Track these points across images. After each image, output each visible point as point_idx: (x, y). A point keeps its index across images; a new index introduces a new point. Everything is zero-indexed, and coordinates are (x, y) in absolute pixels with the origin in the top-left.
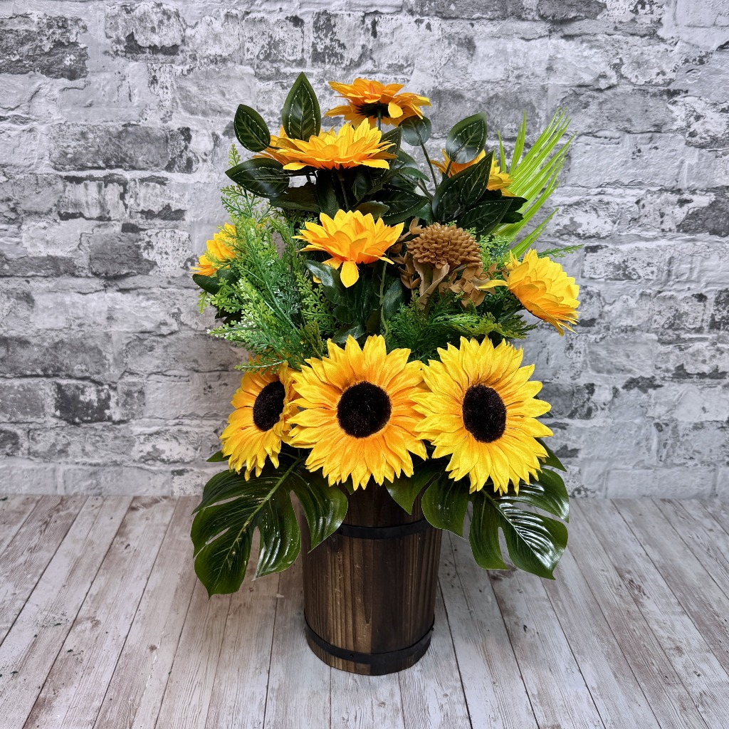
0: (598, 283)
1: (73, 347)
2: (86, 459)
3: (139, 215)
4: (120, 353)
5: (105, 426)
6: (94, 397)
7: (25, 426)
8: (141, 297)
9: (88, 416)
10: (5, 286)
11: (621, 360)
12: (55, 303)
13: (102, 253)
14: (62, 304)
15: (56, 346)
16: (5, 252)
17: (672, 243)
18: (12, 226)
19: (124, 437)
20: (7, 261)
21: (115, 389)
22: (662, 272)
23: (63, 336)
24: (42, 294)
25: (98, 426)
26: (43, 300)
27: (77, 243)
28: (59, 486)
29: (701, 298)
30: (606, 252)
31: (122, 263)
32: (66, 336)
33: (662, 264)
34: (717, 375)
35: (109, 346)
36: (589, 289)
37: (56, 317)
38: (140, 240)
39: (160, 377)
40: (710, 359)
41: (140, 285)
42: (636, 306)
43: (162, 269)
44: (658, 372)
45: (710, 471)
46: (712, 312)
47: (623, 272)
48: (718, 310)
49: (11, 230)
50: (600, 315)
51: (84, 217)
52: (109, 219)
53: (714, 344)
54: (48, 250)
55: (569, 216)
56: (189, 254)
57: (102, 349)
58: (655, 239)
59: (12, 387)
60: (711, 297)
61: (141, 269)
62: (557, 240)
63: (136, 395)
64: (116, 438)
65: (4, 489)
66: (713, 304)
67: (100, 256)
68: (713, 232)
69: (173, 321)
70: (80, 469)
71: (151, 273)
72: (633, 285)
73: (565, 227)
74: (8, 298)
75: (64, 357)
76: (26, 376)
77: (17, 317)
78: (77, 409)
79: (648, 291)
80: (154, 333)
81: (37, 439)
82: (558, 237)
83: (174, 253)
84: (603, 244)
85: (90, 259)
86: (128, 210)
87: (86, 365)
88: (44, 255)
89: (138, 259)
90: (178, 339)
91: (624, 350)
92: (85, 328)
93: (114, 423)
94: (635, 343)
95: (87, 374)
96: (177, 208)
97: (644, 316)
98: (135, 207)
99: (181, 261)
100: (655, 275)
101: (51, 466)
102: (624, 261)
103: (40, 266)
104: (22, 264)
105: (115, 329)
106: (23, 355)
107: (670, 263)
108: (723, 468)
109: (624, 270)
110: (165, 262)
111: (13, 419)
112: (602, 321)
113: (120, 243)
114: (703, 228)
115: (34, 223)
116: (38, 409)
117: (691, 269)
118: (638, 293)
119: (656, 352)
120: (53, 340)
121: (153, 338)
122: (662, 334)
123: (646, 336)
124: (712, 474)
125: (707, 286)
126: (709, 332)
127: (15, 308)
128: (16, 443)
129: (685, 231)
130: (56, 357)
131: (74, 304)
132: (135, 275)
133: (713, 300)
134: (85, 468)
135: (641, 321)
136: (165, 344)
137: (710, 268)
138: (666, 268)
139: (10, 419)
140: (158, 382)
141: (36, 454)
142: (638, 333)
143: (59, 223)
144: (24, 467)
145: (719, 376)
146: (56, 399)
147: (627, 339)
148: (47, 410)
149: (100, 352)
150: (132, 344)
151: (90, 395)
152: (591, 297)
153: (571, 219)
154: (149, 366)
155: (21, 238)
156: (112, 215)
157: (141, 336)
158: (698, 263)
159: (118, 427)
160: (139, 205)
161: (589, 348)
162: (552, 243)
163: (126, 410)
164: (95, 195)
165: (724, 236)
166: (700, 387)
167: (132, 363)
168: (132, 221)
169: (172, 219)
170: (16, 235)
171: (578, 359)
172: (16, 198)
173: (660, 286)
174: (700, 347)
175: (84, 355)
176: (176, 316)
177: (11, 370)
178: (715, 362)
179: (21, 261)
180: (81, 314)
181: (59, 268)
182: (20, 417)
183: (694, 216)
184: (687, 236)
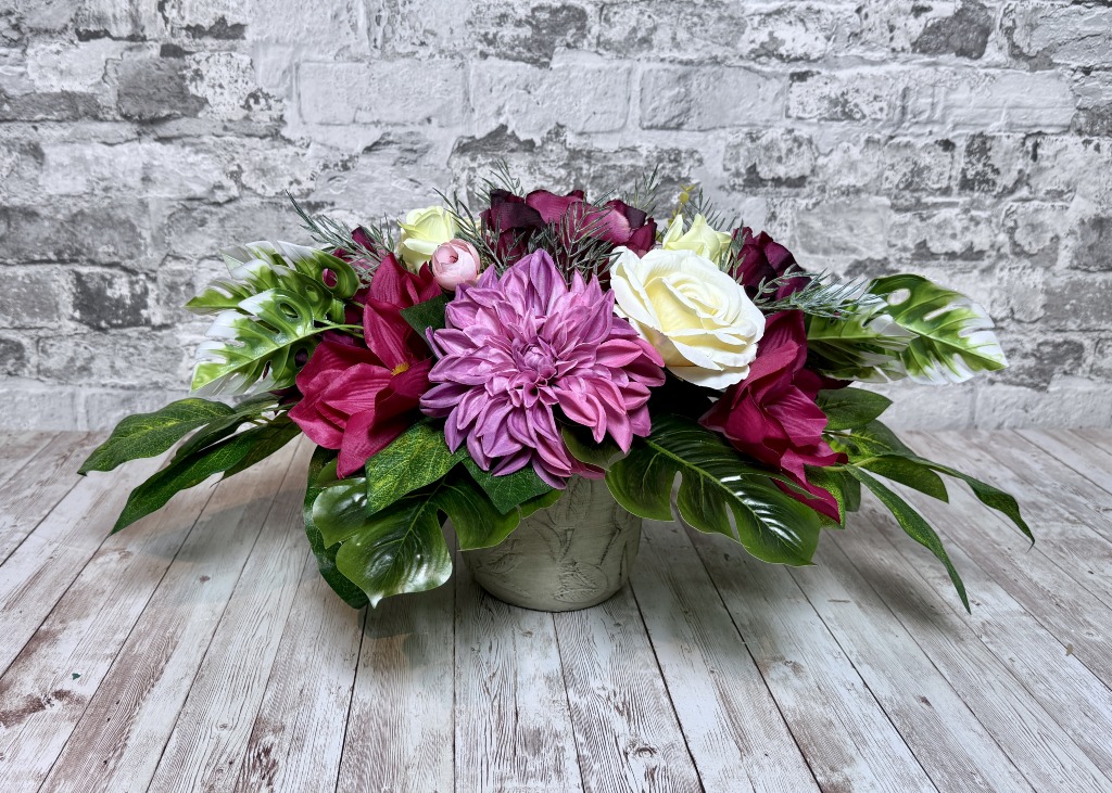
0: (809, 124)
1: (97, 220)
2: (116, 380)
3: (184, 32)
4: (160, 229)
5: (141, 333)
6: (126, 291)
7: (33, 332)
8: (188, 149)
9: (117, 318)
10: (5, 135)
11: (841, 234)
12: (74, 158)
13: (135, 87)
14: (81, 160)
15: (75, 219)
16: (5, 87)
17: (906, 68)
18: (14, 50)
19: (167, 348)
20: (8, 99)
21: (154, 280)
22: (894, 109)
23: (84, 205)
24: (54, 145)
25: (132, 332)
26: (57, 154)
27: (101, 73)
28: (79, 418)
29: (948, 145)
30: (818, 81)
31: (161, 101)
32: (86, 205)
33: (894, 98)
34: (972, 254)
35: (145, 219)
36: (796, 133)
37: (74, 178)
38: (186, 67)
39: (215, 263)
40: (962, 233)
41: (187, 132)
42: (860, 157)
43: (214, 109)
44: (893, 251)
45: (966, 393)
46: (963, 165)
47: (842, 110)
48: (970, 162)
49: (12, 56)
50: (813, 171)
51: (110, 36)
52: (144, 39)
53: (966, 211)
54: (63, 83)
55: (767, 30)
56: (251, 88)
57: (135, 223)
58: (883, 62)
59: (14, 278)
60: (961, 144)
61: (187, 108)
62: (752, 63)
63: (183, 288)
64: (157, 349)
65: (4, 424)
66: (964, 154)
67: (132, 91)
68: (962, 53)
69: (232, 183)
70: (108, 394)
71: (200, 115)
72: (855, 127)
73: (762, 45)
74: (9, 151)
75: (86, 235)
76: (34, 262)
77: (21, 178)
78: (103, 308)
79: (876, 136)
80: (206, 201)
81: (50, 351)
82: (754, 59)
83: (232, 86)
84: (814, 70)
85: (119, 95)
86: (169, 26)
87: (115, 246)
88: (57, 90)
89: (183, 95)
90: (238, 209)
91: (846, 221)
92: (112, 194)
93: (154, 328)
94: (860, 210)
95: (116, 259)
96: (235, 22)
97: (872, 172)
98: (178, 20)
99: (241, 98)
100: (885, 112)
101: (69, 389)
102: (843, 94)
103: (51, 106)
104: (27, 103)
105: (153, 194)
106: (30, 232)
107: (904, 95)
108: (983, 388)
109: (844, 106)
110: (218, 99)
111: (17, 323)
112: (815, 179)
113: (160, 72)
114: (947, 47)
115: (43, 46)
116: (50, 309)
117: (933, 105)
118: (863, 138)
119: (889, 223)
120: (70, 210)
121: (205, 207)
122: (896, 198)
123: (874, 200)
124: (969, 396)
125: (955, 127)
126: (959, 194)
127: (18, 165)
128: (21, 358)
129: (924, 52)
130: (73, 234)
131: (97, 159)
132: (179, 118)
133: (964, 148)
134: (115, 392)
135: (867, 179)
136: (221, 216)
137: (958, 103)
138: (899, 103)
139: (12, 323)
140: (213, 270)
141: (47, 373)
142: (864, 196)
143: (77, 46)
144: (32, 391)
145: (974, 256)
146: (74, 294)
147: (849, 205)
148: (63, 310)
149: (133, 228)
150: (177, 216)
151: (121, 289)
152: (800, 145)
153: (771, 34)
154: (199, 248)
155: (26, 66)
156: (147, 33)
157: (188, 204)
158: (942, 97)
159: (159, 334)
160: (183, 18)
161: (798, 218)
162: (745, 68)
163: (170, 309)
164: (125, 5)
165: (976, 58)
166: (949, 272)
167: (176, 243)
168: (175, 42)
169: (228, 37)
170: (20, 62)
171: (784, 235)
172: (20, 10)
173: (891, 130)
174: (948, 215)
175: (112, 232)
176: (235, 176)
177: (14, 253)
178: (969, 237)
179: (26, 99)
180: (107, 174)
181: (77, 108)
182: (27, 320)
183: (934, 29)
184: (926, 59)
